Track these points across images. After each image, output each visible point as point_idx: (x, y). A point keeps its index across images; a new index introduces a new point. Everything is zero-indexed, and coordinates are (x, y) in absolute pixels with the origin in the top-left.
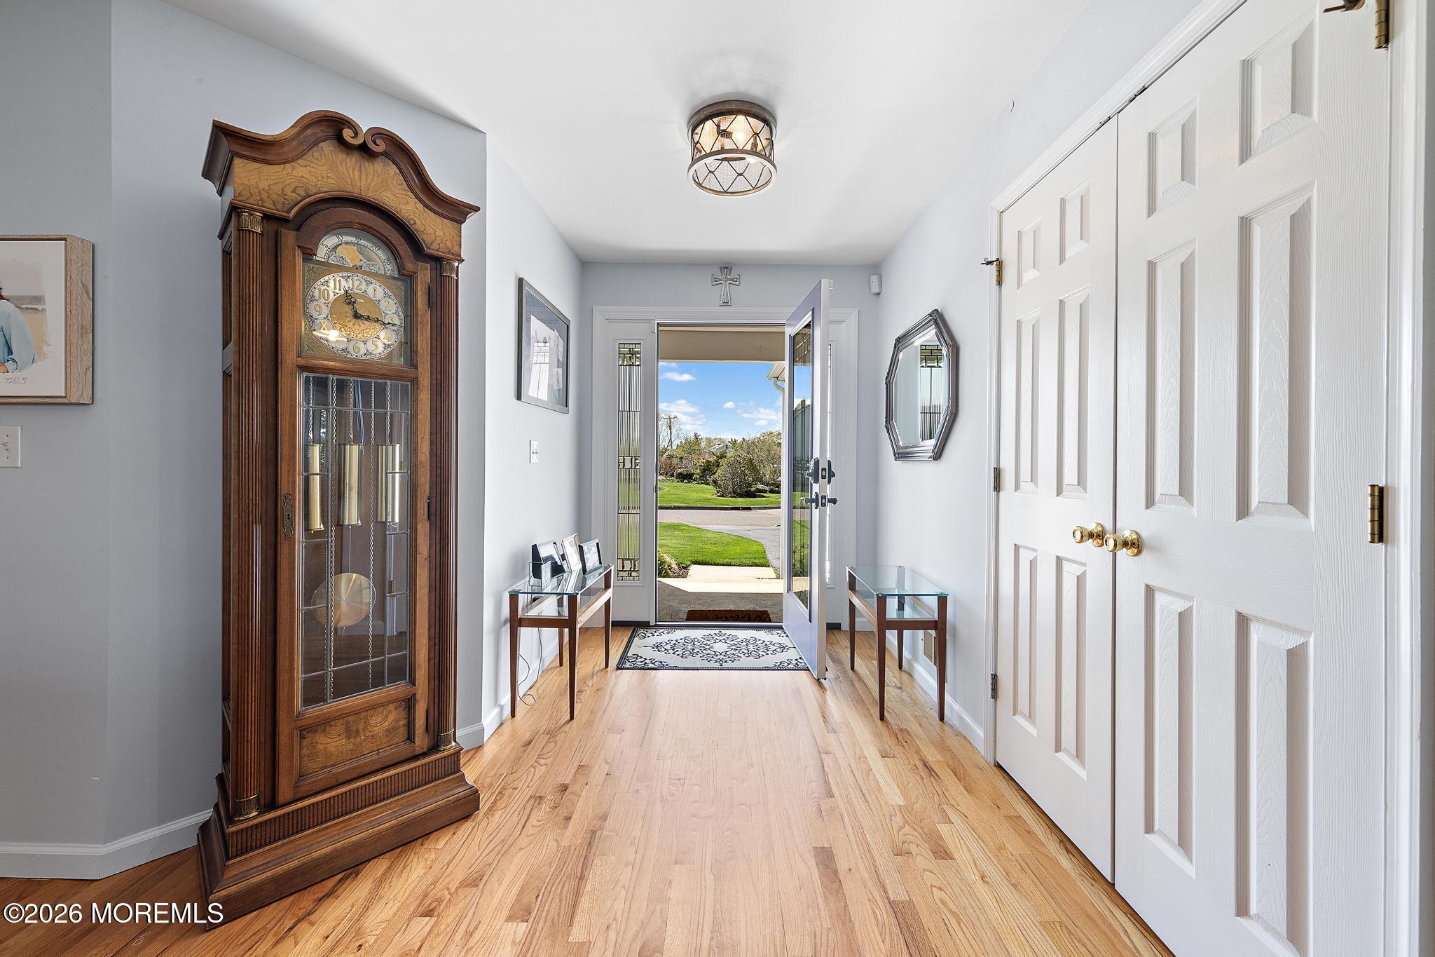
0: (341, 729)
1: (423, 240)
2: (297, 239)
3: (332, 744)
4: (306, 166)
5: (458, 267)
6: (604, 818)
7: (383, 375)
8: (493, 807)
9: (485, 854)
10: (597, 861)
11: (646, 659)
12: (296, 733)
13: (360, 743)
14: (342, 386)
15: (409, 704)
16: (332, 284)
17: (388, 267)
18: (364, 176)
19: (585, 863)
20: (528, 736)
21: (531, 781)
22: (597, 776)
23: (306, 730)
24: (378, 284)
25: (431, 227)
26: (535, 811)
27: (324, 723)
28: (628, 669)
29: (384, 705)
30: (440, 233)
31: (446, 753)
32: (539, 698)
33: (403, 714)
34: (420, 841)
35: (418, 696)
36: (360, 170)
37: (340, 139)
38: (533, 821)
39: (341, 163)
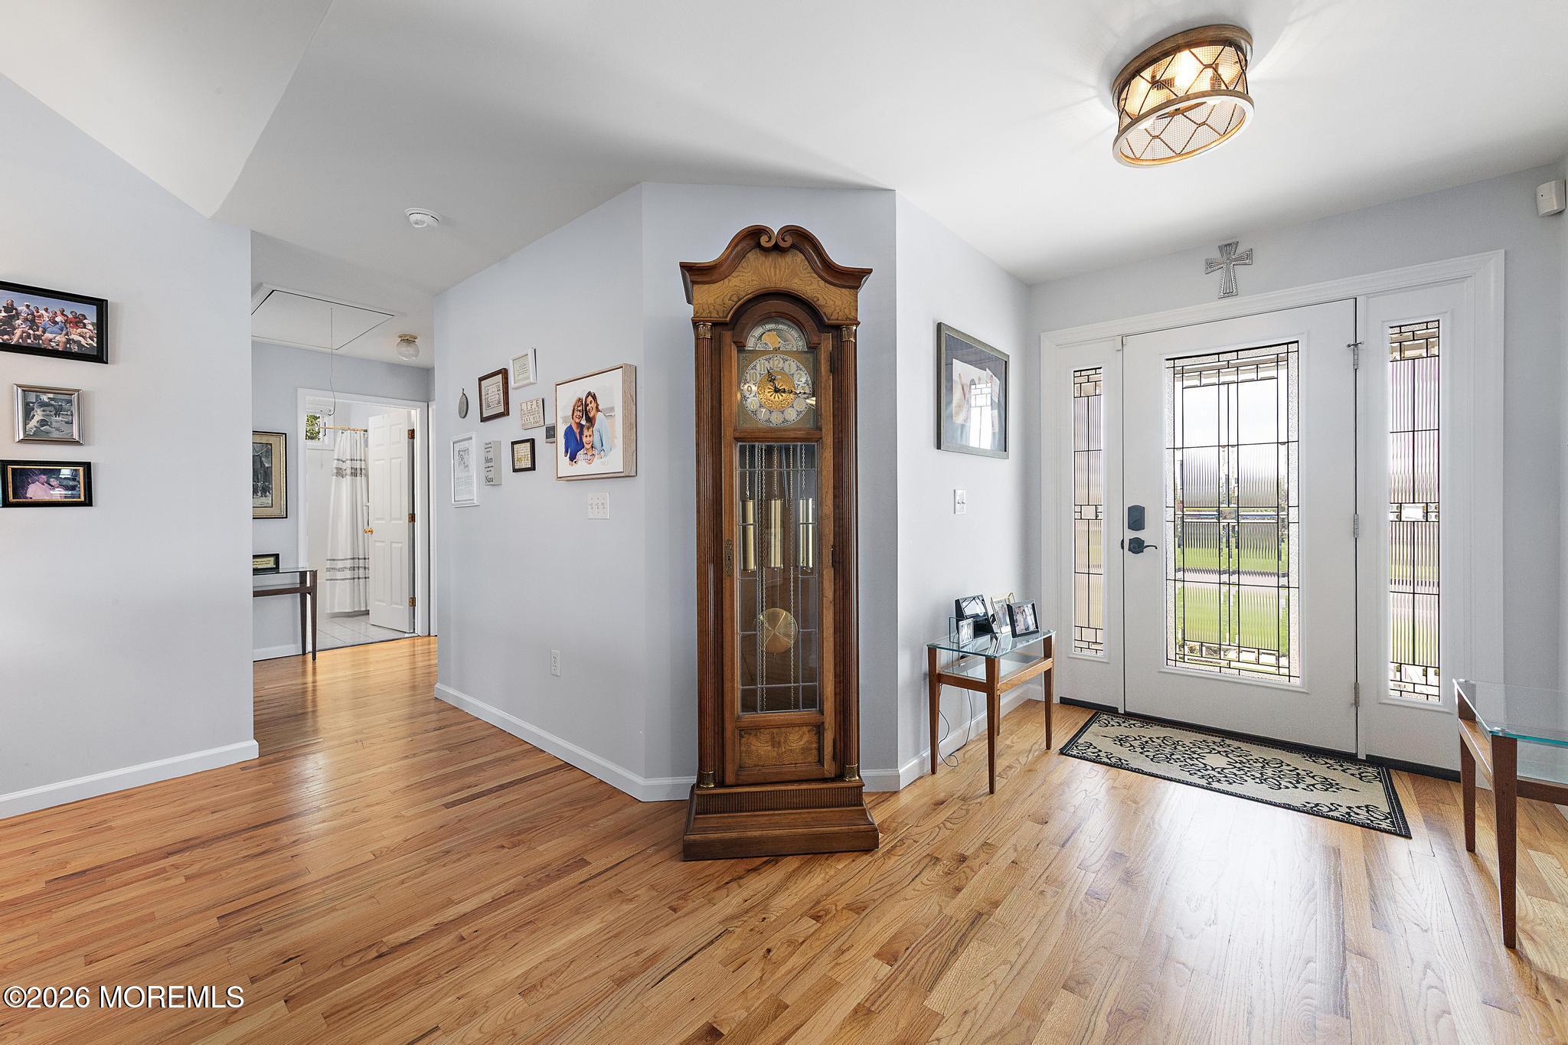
0: (768, 737)
1: (825, 314)
2: (733, 336)
3: (760, 748)
4: (737, 276)
5: (856, 330)
6: (996, 904)
7: (795, 438)
8: (891, 850)
9: (872, 889)
10: (974, 944)
11: (1100, 751)
12: (737, 732)
13: (782, 753)
14: (769, 451)
15: (819, 729)
16: (758, 367)
17: (800, 343)
18: (778, 271)
19: (962, 941)
20: (942, 796)
21: (933, 840)
22: (1002, 859)
23: (744, 731)
24: (792, 359)
25: (830, 299)
26: (928, 869)
27: (755, 729)
28: (1074, 756)
29: (800, 725)
30: (839, 303)
31: (850, 784)
32: (964, 762)
33: (815, 739)
34: (826, 855)
35: (827, 726)
36: (775, 267)
37: (759, 245)
38: (924, 877)
39: (761, 266)
